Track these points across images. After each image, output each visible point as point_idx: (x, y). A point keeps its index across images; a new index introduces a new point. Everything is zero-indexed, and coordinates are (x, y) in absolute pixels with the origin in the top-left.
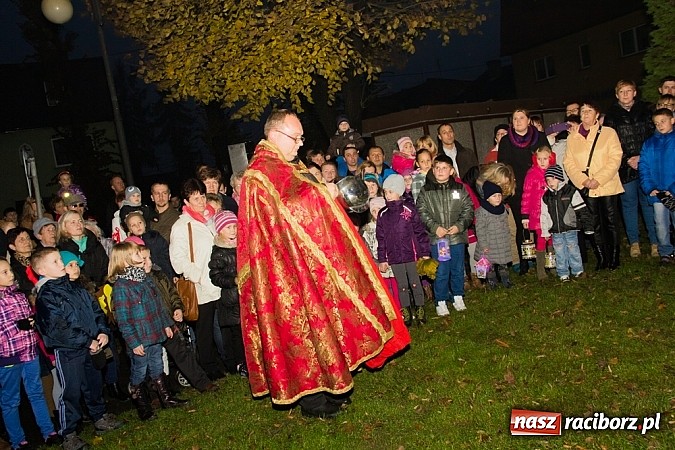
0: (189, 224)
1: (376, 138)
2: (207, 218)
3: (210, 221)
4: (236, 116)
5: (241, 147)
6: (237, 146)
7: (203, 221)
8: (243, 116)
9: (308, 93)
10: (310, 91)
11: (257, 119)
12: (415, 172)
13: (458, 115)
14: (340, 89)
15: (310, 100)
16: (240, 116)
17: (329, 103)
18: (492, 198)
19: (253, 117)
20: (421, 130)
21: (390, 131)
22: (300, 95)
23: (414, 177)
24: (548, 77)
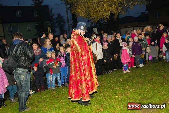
1: (121, 29)
5: (96, 28)
9: (109, 18)
10: (109, 17)
13: (141, 25)
14: (117, 17)
15: (109, 19)
17: (114, 20)
18: (152, 43)
21: (125, 28)
22: (107, 18)
24: (157, 17)
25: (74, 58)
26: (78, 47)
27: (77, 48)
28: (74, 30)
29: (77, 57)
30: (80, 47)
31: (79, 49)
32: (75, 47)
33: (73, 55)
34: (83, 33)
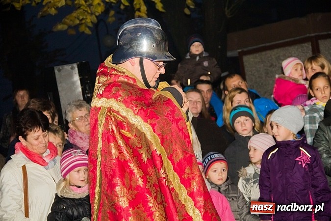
0: (24, 168)
2: (47, 160)
3: (51, 164)
4: (60, 27)
5: (72, 68)
6: (67, 67)
7: (43, 163)
8: (70, 27)
11: (88, 31)
12: (308, 103)
16: (65, 27)
19: (82, 29)
20: (308, 46)
23: (307, 108)
25: (130, 188)
26: (145, 128)
27: (140, 135)
28: (108, 61)
29: (144, 178)
30: (153, 126)
31: (149, 137)
32: (128, 135)
33: (122, 177)
34: (154, 70)
